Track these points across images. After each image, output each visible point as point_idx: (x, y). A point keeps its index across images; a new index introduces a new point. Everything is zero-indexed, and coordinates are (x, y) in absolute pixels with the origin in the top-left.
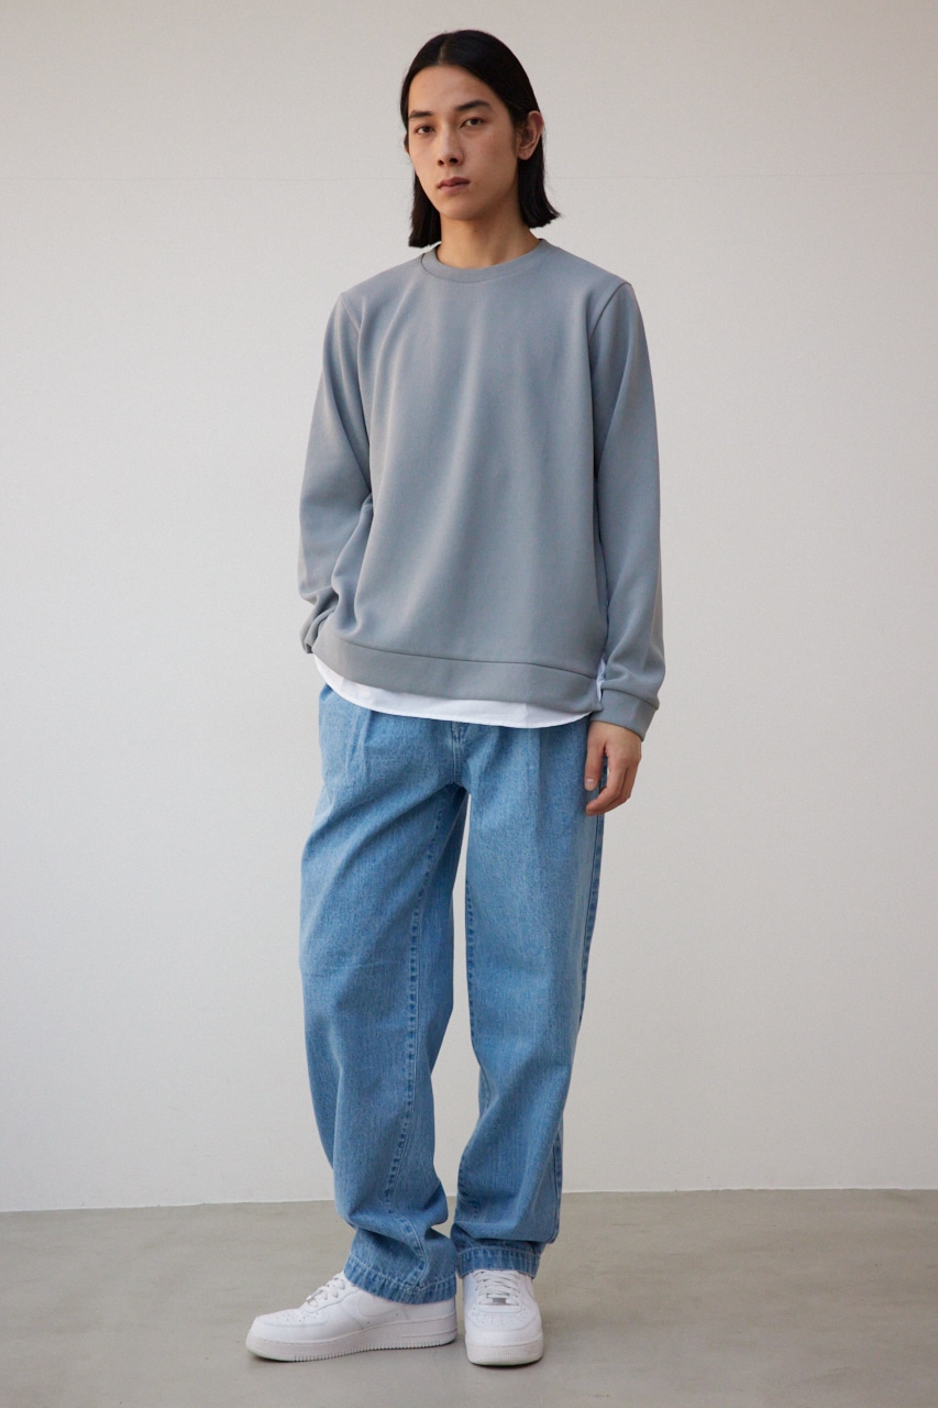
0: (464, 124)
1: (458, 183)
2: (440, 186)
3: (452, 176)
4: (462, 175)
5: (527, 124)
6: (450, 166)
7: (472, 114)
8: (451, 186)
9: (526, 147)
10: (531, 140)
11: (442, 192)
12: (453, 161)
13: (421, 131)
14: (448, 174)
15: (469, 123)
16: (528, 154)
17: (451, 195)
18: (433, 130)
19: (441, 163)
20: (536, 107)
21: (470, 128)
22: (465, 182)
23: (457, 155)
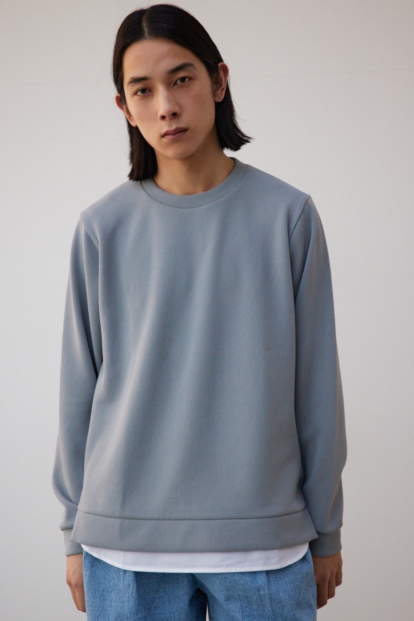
0: (175, 83)
1: (179, 133)
2: (163, 136)
3: (174, 127)
4: (182, 124)
5: (218, 74)
6: (171, 119)
7: (182, 74)
8: (174, 134)
9: (219, 91)
10: (221, 85)
11: (165, 140)
12: (175, 115)
13: (139, 93)
14: (170, 125)
15: (179, 82)
16: (221, 97)
17: (174, 142)
18: (150, 91)
19: (163, 117)
20: (221, 60)
21: (181, 87)
22: (184, 130)
23: (176, 109)
